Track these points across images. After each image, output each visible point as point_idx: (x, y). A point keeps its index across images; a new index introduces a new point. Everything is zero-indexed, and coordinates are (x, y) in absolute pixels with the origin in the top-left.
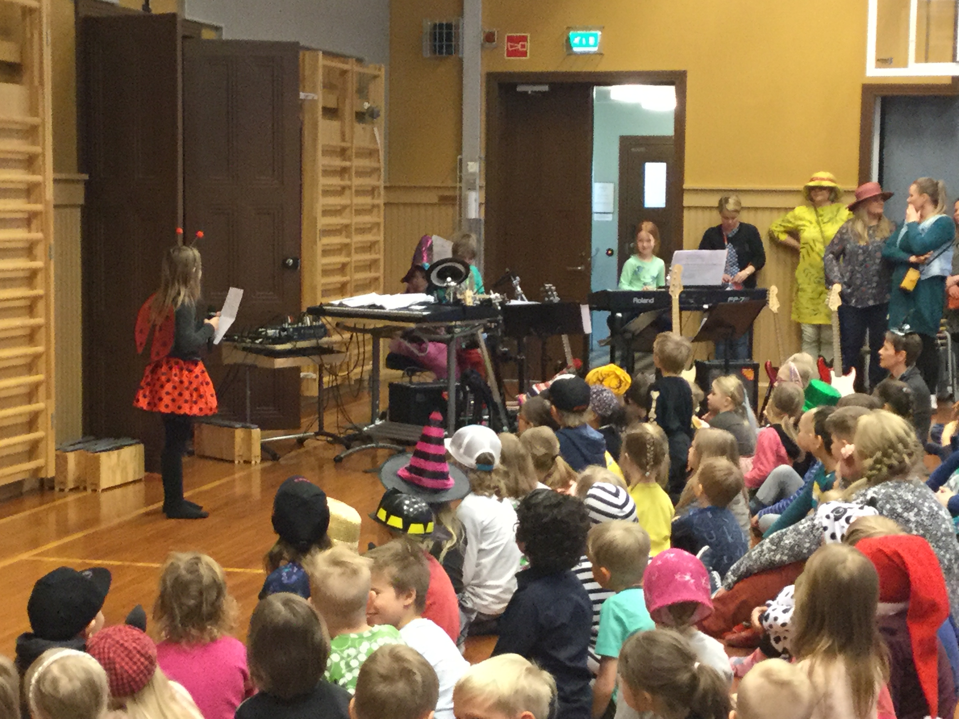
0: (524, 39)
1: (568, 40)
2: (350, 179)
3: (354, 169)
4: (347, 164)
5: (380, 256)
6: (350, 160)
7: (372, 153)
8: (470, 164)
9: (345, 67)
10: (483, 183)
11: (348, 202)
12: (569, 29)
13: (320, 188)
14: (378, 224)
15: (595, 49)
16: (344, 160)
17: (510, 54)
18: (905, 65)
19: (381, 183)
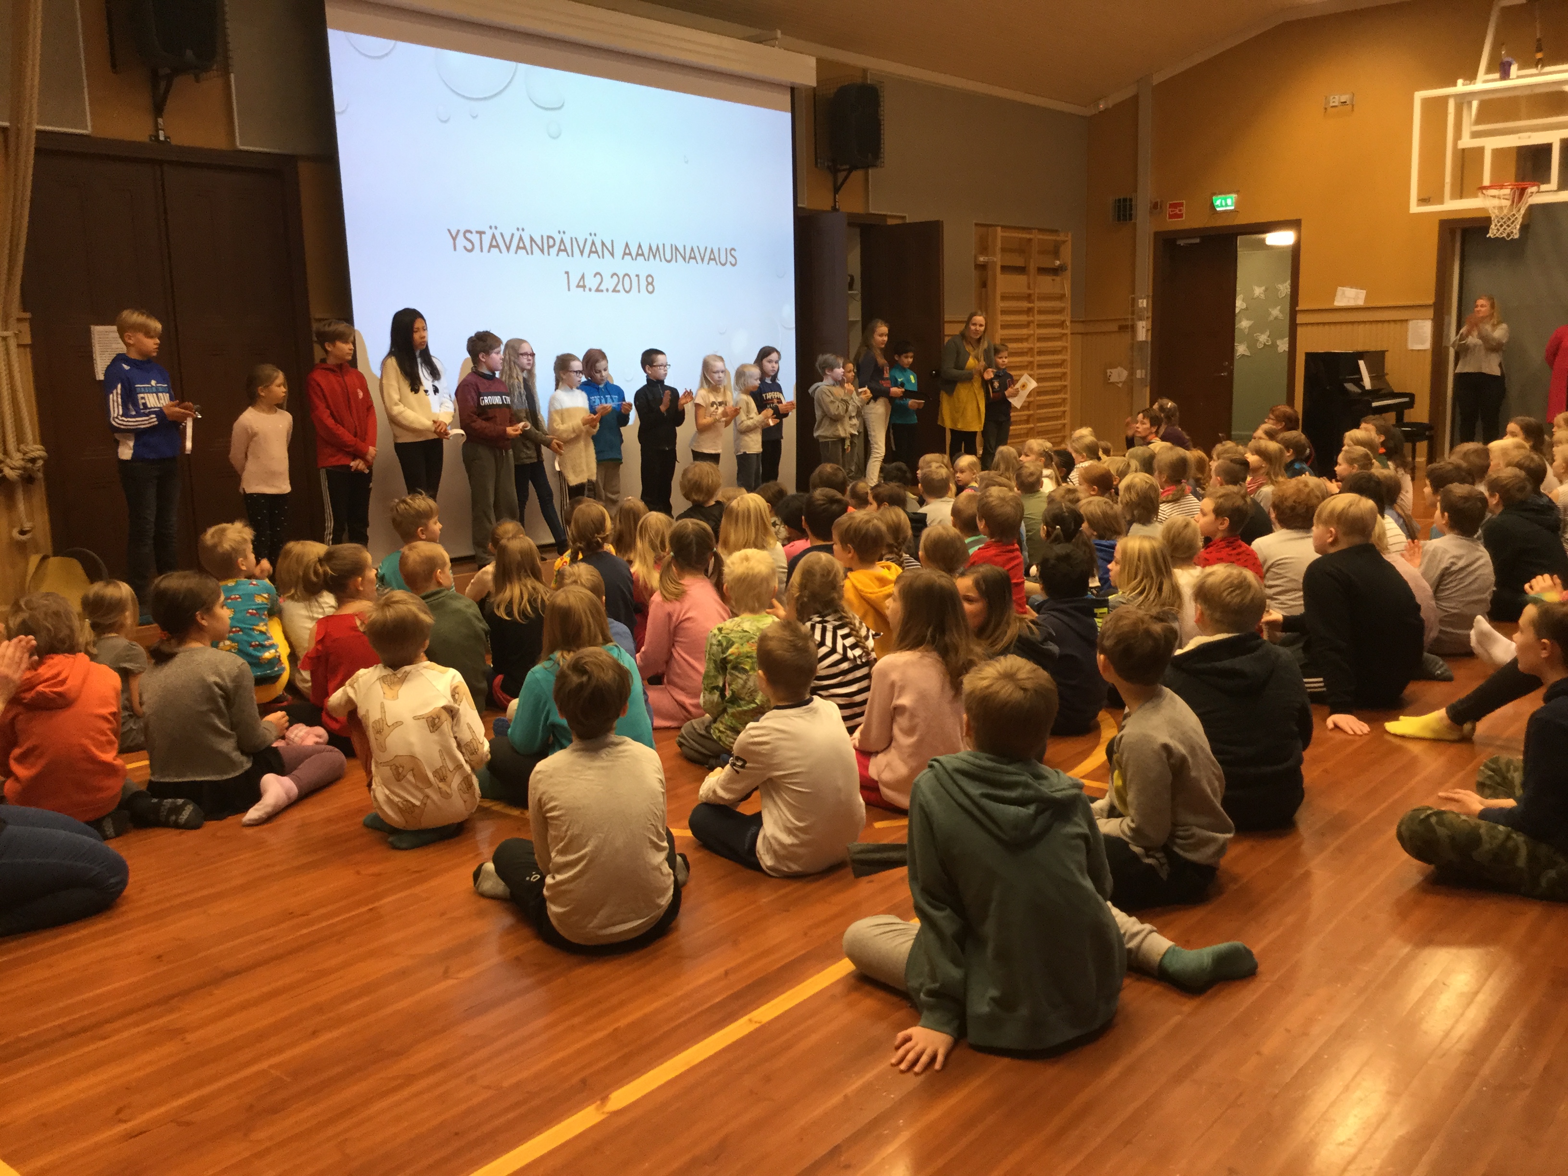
0: (1181, 205)
1: (1212, 203)
2: (1033, 316)
3: (1036, 309)
4: (1031, 305)
5: (1068, 370)
6: (1033, 302)
7: (1061, 297)
8: (1140, 301)
9: (1031, 236)
10: (1150, 314)
11: (1032, 332)
12: (1215, 194)
13: (999, 324)
14: (1065, 348)
15: (1233, 208)
16: (1030, 302)
17: (1171, 217)
18: (1441, 202)
19: (1067, 317)
